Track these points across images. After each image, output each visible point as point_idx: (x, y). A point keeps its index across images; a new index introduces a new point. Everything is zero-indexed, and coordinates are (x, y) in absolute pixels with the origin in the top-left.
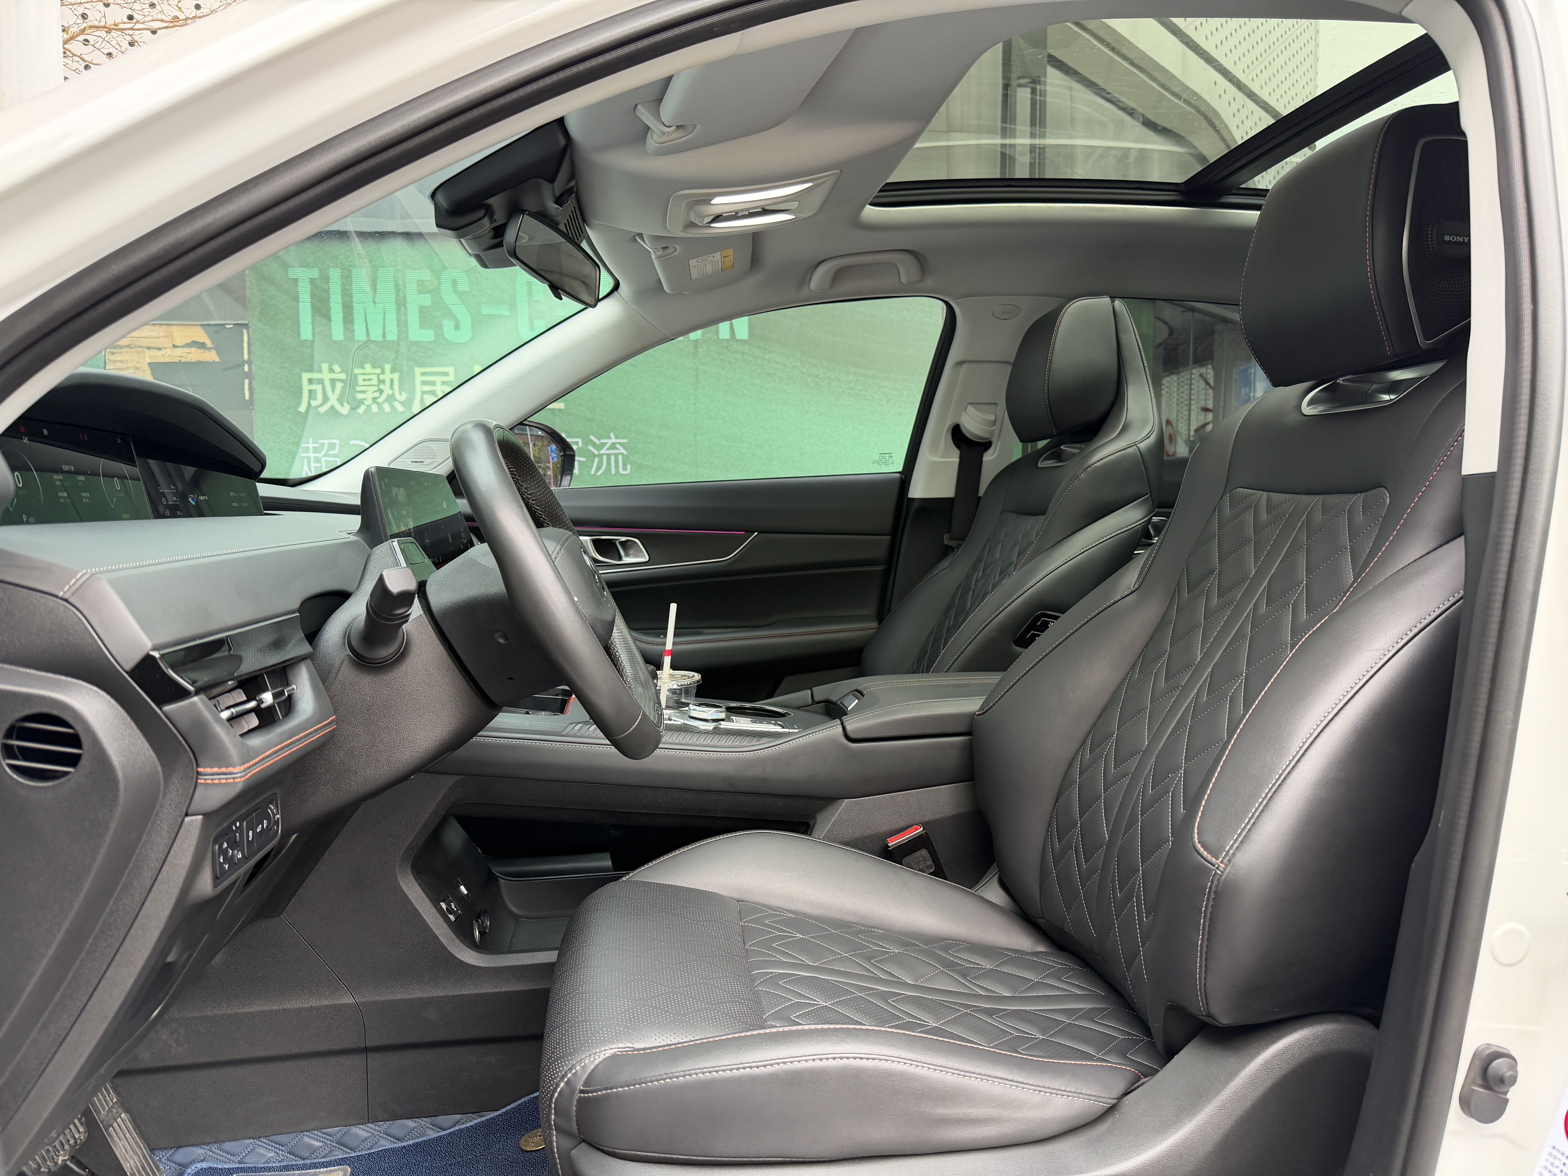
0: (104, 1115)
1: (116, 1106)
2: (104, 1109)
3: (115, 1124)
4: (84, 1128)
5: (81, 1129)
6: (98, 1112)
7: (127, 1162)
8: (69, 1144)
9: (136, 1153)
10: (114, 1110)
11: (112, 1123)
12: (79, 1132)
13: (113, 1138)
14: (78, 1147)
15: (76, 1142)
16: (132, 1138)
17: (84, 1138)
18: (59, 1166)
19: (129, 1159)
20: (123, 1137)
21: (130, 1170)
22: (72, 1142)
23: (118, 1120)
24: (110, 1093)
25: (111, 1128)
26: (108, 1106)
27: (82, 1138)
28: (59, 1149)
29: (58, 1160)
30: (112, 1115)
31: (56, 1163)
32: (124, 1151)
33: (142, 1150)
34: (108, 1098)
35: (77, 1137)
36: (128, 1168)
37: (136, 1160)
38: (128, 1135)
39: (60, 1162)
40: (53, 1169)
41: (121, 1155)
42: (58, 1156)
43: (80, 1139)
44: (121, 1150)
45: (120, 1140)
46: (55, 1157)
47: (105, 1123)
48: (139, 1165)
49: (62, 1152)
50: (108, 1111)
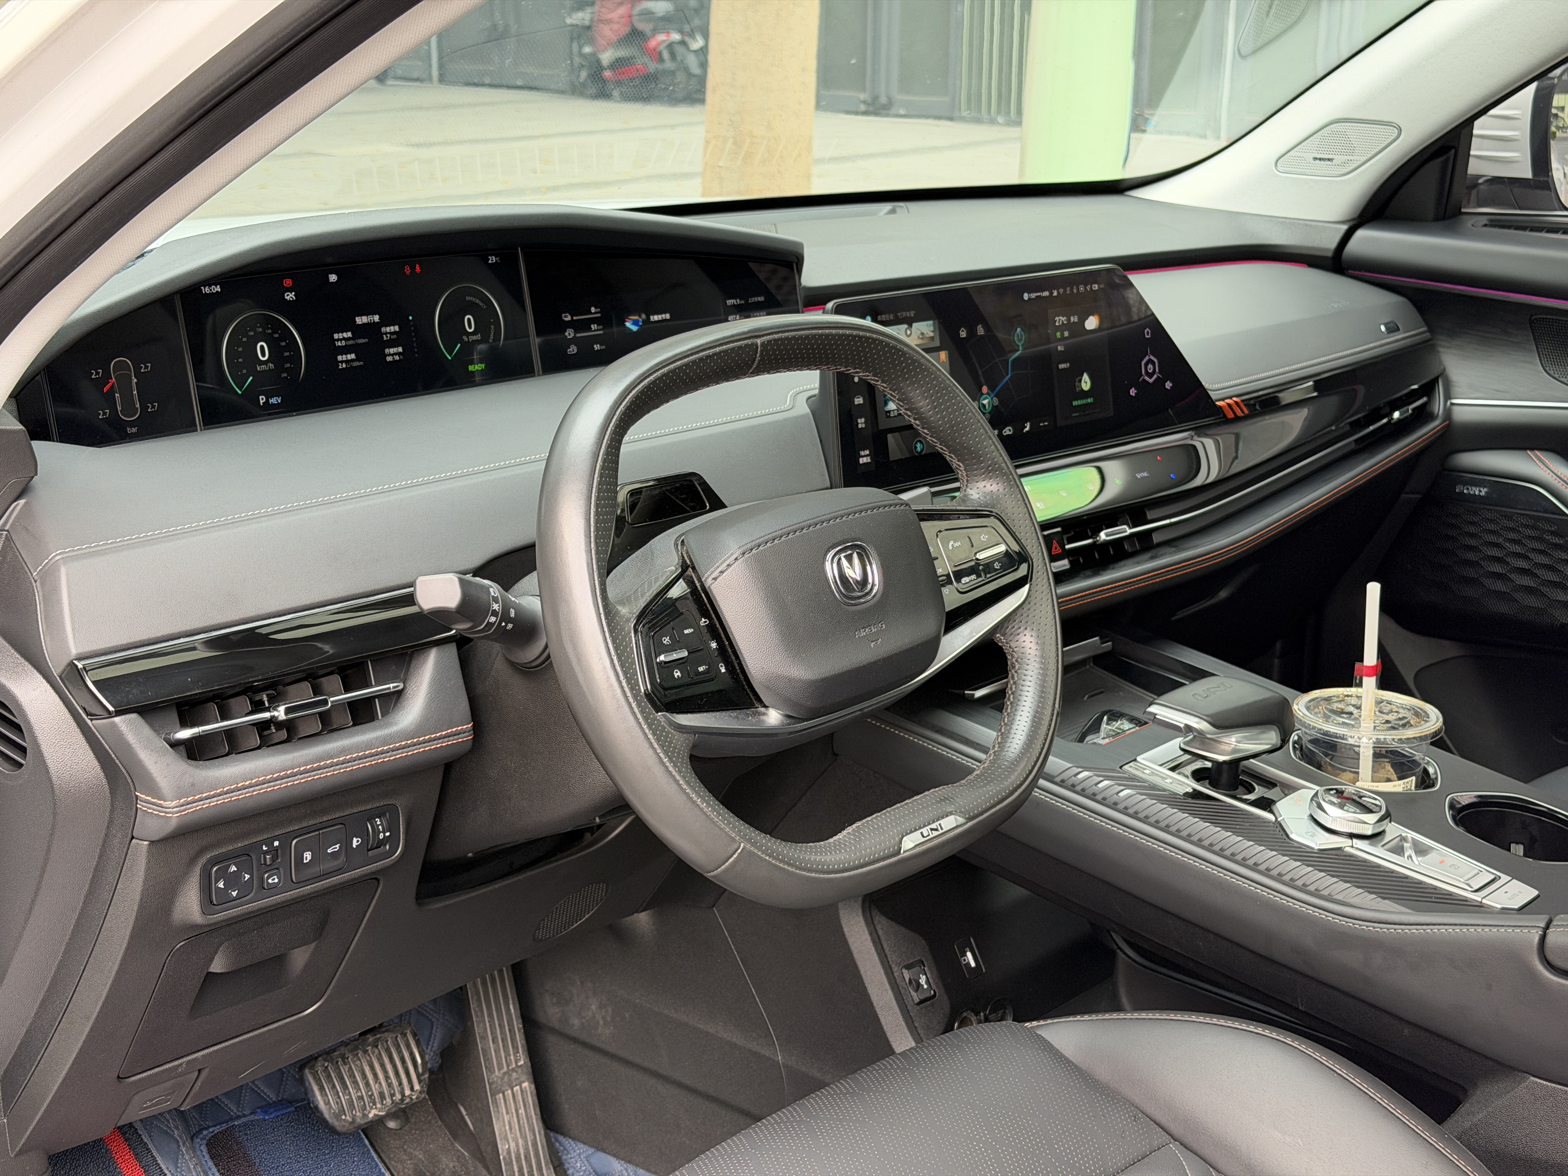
0: (496, 1076)
1: (520, 1070)
2: (500, 1069)
3: (510, 1091)
4: (422, 1087)
5: (417, 1087)
6: (490, 1070)
7: (506, 1142)
8: (392, 1099)
9: (525, 1138)
10: (514, 1075)
11: (503, 1089)
12: (412, 1089)
13: (497, 1107)
14: (403, 1106)
15: (402, 1100)
16: (527, 1116)
17: (417, 1098)
18: (369, 1120)
19: (510, 1140)
20: (514, 1111)
21: (505, 1153)
22: (398, 1097)
23: (515, 1089)
24: (518, 1052)
25: (501, 1095)
26: (508, 1066)
27: (414, 1097)
28: (377, 1100)
29: (369, 1112)
30: (510, 1080)
31: (365, 1116)
32: (507, 1127)
33: (534, 1135)
34: (512, 1057)
35: (406, 1095)
36: (503, 1150)
37: (520, 1145)
38: (522, 1111)
39: (371, 1115)
40: (358, 1120)
41: (500, 1130)
42: (371, 1108)
43: (411, 1099)
44: (504, 1126)
45: (507, 1113)
46: (368, 1108)
47: (494, 1086)
48: (522, 1151)
49: (379, 1106)
50: (505, 1073)
